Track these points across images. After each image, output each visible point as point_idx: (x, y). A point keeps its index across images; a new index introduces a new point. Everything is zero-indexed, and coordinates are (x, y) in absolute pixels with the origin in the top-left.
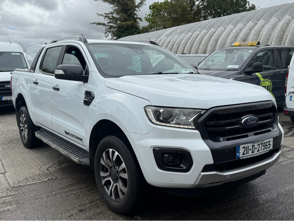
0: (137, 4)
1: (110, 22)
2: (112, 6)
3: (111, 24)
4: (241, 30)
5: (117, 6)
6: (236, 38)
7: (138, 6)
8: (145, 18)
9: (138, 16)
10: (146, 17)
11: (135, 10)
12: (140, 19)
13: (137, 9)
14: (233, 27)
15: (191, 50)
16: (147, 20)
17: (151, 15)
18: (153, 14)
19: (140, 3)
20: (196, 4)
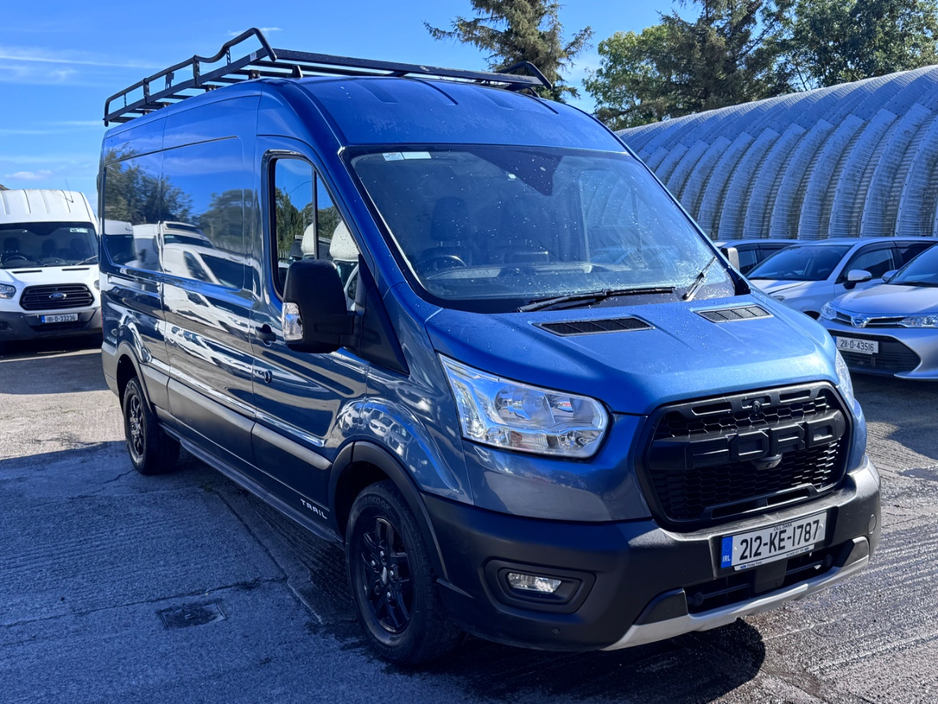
0: (562, 47)
2: (486, 53)
4: (919, 127)
5: (502, 52)
6: (905, 153)
7: (568, 53)
8: (585, 82)
9: (565, 84)
10: (586, 78)
12: (573, 92)
14: (894, 116)
15: (748, 188)
16: (591, 87)
17: (604, 71)
18: (611, 68)
19: (573, 44)
20: (752, 38)
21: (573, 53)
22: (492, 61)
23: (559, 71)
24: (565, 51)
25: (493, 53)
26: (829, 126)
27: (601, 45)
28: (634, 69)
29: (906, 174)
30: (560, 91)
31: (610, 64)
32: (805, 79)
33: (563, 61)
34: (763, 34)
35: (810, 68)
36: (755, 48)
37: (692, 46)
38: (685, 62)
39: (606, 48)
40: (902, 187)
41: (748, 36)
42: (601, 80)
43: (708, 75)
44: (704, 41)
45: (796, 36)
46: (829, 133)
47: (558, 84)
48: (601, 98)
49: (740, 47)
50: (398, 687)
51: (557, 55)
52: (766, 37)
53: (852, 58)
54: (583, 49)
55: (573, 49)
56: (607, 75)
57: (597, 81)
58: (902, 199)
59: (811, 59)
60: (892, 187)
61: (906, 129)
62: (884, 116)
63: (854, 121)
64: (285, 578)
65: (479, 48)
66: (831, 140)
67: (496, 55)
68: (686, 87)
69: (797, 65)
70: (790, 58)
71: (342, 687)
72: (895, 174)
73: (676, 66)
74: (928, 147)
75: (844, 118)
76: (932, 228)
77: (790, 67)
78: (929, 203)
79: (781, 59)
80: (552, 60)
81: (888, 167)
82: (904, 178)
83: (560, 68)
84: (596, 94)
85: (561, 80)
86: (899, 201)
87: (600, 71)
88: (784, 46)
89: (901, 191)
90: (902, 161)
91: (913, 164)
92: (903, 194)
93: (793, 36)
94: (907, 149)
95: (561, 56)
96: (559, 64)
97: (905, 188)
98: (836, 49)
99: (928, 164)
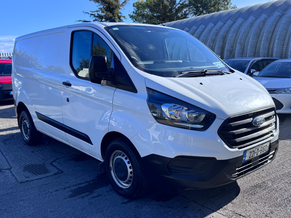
2: (97, 4)
4: (220, 28)
5: (102, 4)
10: (130, 14)
16: (131, 17)
17: (135, 12)
18: (137, 11)
19: (124, 3)
20: (177, 3)
21: (124, 5)
22: (99, 7)
23: (120, 11)
24: (122, 4)
25: (99, 4)
26: (196, 28)
27: (134, 4)
28: (144, 12)
29: (216, 42)
30: (120, 17)
31: (137, 10)
32: (192, 16)
33: (121, 8)
34: (180, 2)
35: (193, 12)
36: (178, 6)
37: (159, 5)
38: (158, 9)
39: (135, 5)
40: (215, 45)
41: (176, 2)
42: (134, 15)
43: (165, 14)
44: (163, 3)
45: (189, 2)
46: (196, 30)
47: (120, 15)
48: (134, 20)
49: (174, 6)
50: (40, 201)
51: (119, 5)
52: (181, 3)
53: (205, 9)
54: (127, 4)
55: (124, 4)
56: (136, 13)
57: (133, 15)
58: (215, 49)
59: (193, 9)
60: (213, 46)
61: (217, 29)
62: (211, 25)
63: (203, 26)
64: (11, 168)
65: (95, 3)
66: (196, 32)
67: (100, 5)
68: (158, 17)
69: (190, 11)
70: (188, 9)
71: (21, 203)
72: (214, 42)
73: (155, 11)
74: (222, 34)
75: (200, 25)
76: (223, 57)
77: (187, 12)
78: (223, 50)
79: (185, 10)
80: (117, 7)
81: (212, 40)
82: (216, 43)
83: (120, 10)
84: (133, 19)
85: (121, 13)
86: (214, 50)
87: (134, 12)
88: (186, 6)
89: (215, 47)
90: (216, 38)
91: (218, 39)
92: (216, 47)
93: (188, 2)
94: (217, 34)
95: (120, 6)
96: (120, 8)
97: (216, 46)
98: (200, 7)
99: (222, 39)
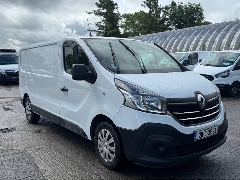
1: (100, 29)
3: (100, 31)
11: (118, 21)
13: (119, 20)
30: (118, 27)
34: (163, 16)
41: (159, 16)
